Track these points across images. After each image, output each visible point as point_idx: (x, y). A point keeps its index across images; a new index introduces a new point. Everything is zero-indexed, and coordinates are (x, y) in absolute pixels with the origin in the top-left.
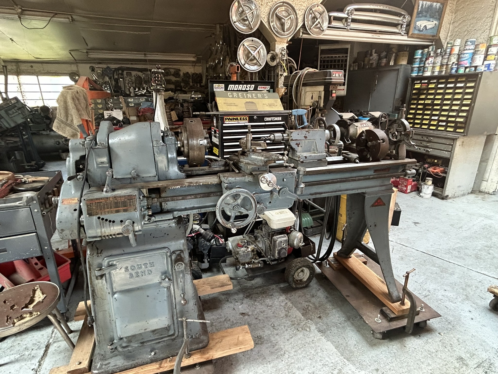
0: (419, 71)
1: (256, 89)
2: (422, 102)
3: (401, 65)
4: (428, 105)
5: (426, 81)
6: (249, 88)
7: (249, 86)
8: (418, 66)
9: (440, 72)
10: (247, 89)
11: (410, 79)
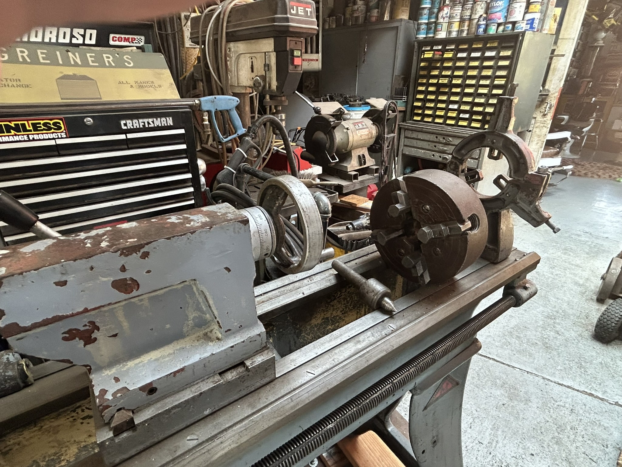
0: (428, 30)
2: (435, 81)
3: (401, 20)
4: (444, 85)
5: (440, 47)
6: (81, 39)
8: (427, 21)
9: (460, 31)
11: (416, 44)
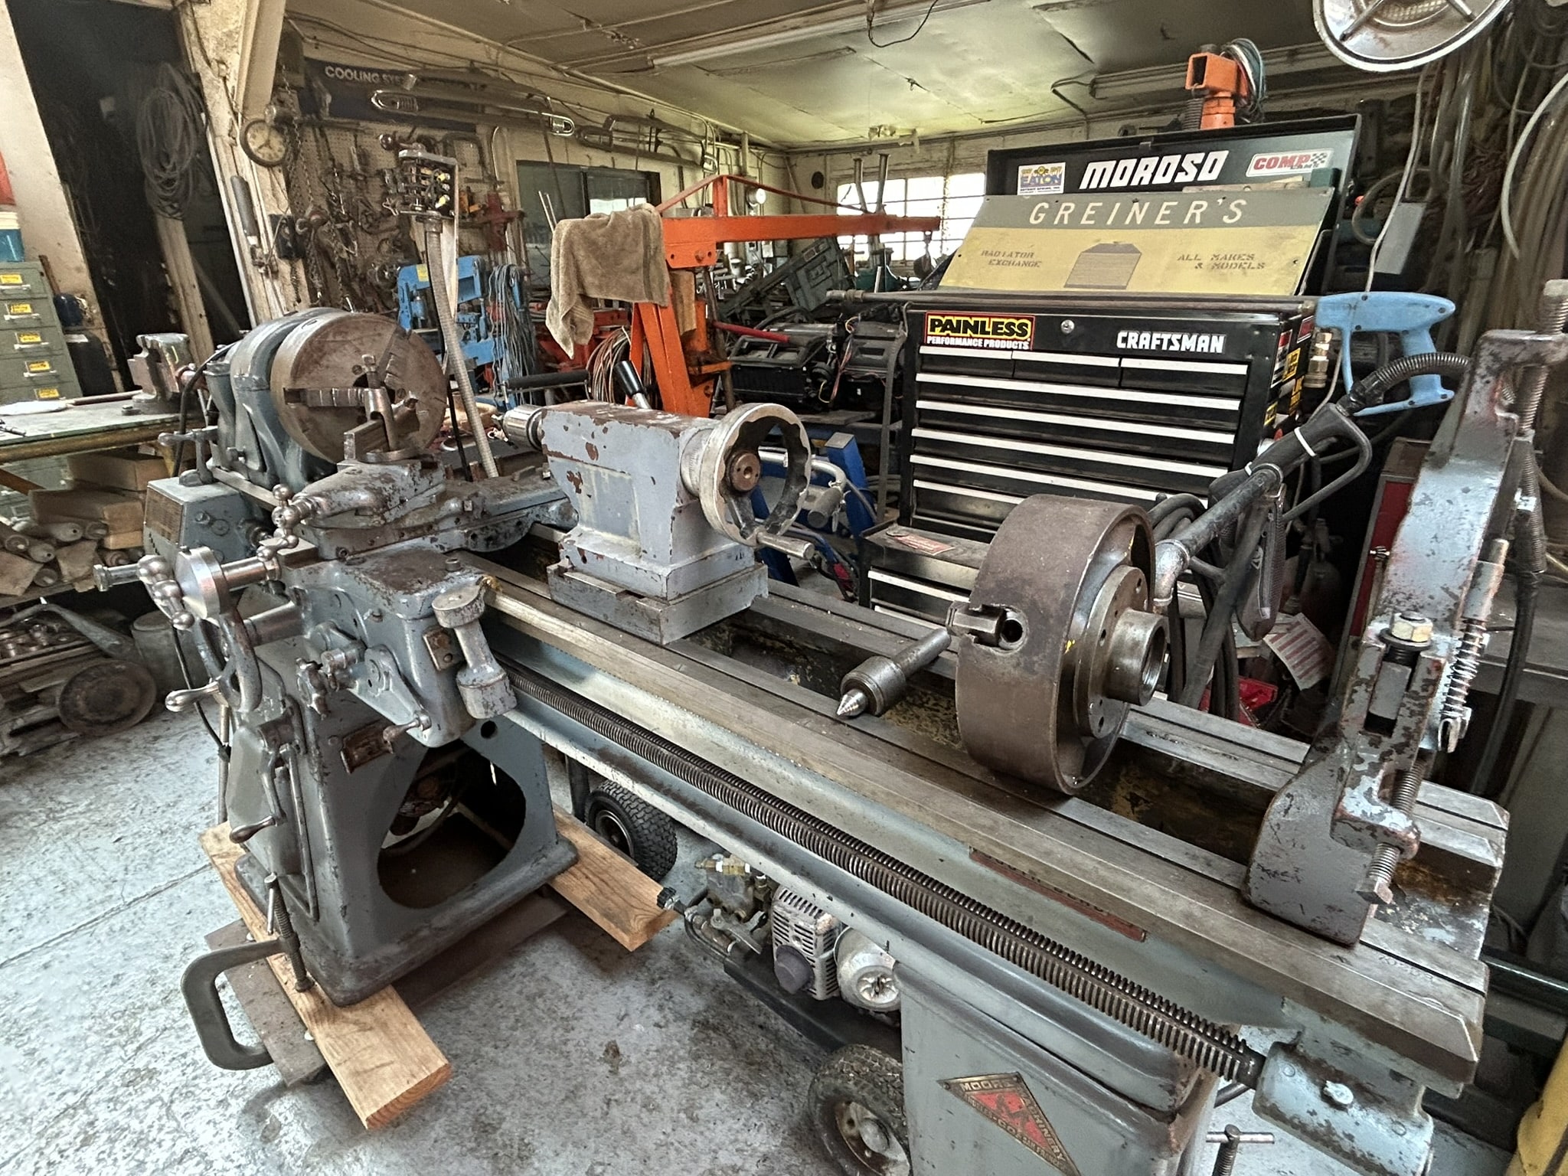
1: (1231, 174)
6: (1193, 171)
7: (1198, 158)
10: (1181, 178)
